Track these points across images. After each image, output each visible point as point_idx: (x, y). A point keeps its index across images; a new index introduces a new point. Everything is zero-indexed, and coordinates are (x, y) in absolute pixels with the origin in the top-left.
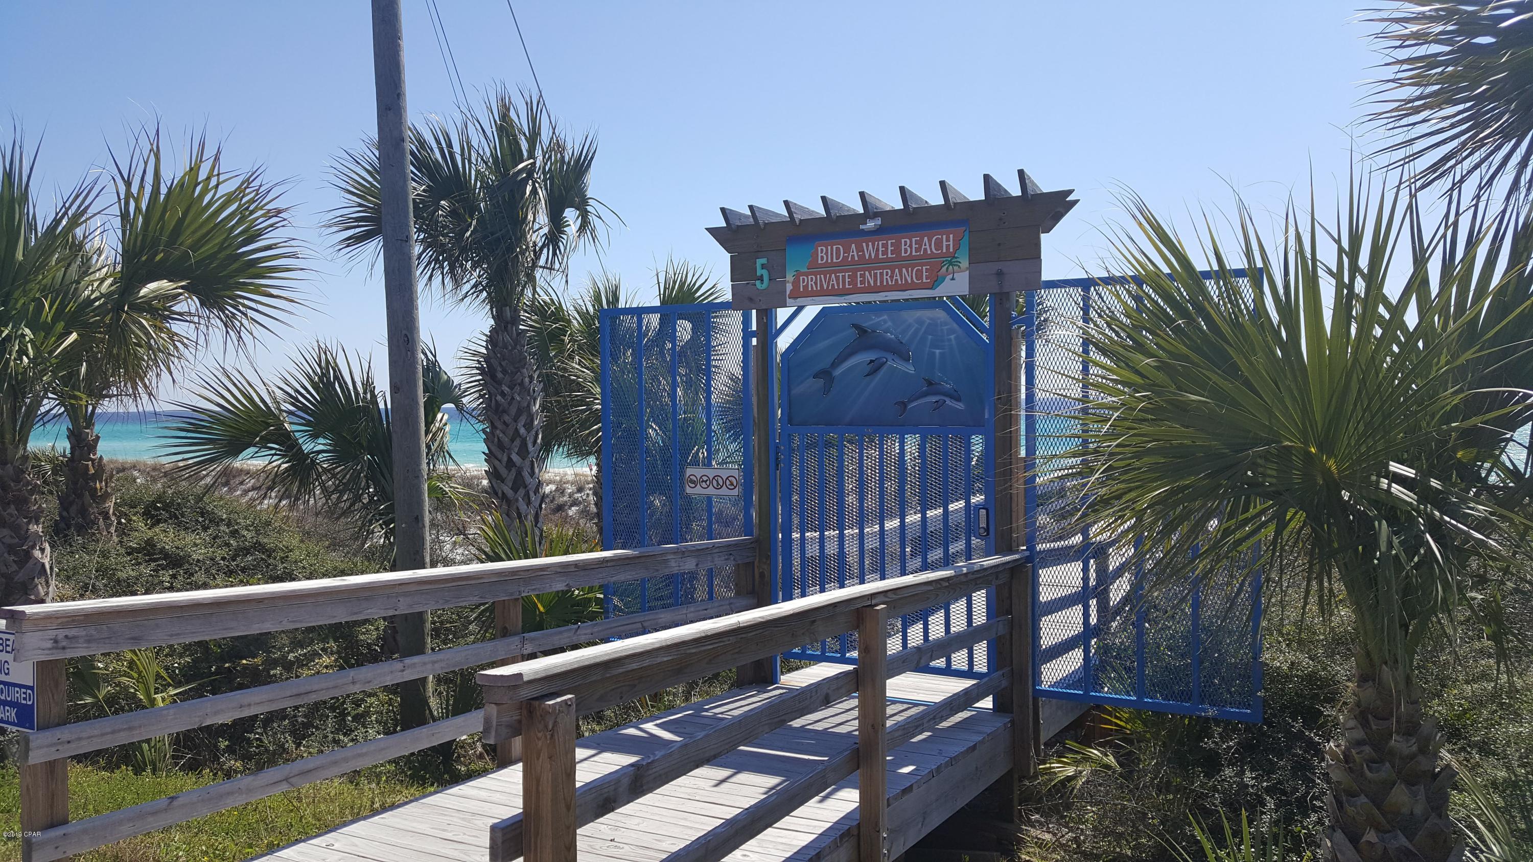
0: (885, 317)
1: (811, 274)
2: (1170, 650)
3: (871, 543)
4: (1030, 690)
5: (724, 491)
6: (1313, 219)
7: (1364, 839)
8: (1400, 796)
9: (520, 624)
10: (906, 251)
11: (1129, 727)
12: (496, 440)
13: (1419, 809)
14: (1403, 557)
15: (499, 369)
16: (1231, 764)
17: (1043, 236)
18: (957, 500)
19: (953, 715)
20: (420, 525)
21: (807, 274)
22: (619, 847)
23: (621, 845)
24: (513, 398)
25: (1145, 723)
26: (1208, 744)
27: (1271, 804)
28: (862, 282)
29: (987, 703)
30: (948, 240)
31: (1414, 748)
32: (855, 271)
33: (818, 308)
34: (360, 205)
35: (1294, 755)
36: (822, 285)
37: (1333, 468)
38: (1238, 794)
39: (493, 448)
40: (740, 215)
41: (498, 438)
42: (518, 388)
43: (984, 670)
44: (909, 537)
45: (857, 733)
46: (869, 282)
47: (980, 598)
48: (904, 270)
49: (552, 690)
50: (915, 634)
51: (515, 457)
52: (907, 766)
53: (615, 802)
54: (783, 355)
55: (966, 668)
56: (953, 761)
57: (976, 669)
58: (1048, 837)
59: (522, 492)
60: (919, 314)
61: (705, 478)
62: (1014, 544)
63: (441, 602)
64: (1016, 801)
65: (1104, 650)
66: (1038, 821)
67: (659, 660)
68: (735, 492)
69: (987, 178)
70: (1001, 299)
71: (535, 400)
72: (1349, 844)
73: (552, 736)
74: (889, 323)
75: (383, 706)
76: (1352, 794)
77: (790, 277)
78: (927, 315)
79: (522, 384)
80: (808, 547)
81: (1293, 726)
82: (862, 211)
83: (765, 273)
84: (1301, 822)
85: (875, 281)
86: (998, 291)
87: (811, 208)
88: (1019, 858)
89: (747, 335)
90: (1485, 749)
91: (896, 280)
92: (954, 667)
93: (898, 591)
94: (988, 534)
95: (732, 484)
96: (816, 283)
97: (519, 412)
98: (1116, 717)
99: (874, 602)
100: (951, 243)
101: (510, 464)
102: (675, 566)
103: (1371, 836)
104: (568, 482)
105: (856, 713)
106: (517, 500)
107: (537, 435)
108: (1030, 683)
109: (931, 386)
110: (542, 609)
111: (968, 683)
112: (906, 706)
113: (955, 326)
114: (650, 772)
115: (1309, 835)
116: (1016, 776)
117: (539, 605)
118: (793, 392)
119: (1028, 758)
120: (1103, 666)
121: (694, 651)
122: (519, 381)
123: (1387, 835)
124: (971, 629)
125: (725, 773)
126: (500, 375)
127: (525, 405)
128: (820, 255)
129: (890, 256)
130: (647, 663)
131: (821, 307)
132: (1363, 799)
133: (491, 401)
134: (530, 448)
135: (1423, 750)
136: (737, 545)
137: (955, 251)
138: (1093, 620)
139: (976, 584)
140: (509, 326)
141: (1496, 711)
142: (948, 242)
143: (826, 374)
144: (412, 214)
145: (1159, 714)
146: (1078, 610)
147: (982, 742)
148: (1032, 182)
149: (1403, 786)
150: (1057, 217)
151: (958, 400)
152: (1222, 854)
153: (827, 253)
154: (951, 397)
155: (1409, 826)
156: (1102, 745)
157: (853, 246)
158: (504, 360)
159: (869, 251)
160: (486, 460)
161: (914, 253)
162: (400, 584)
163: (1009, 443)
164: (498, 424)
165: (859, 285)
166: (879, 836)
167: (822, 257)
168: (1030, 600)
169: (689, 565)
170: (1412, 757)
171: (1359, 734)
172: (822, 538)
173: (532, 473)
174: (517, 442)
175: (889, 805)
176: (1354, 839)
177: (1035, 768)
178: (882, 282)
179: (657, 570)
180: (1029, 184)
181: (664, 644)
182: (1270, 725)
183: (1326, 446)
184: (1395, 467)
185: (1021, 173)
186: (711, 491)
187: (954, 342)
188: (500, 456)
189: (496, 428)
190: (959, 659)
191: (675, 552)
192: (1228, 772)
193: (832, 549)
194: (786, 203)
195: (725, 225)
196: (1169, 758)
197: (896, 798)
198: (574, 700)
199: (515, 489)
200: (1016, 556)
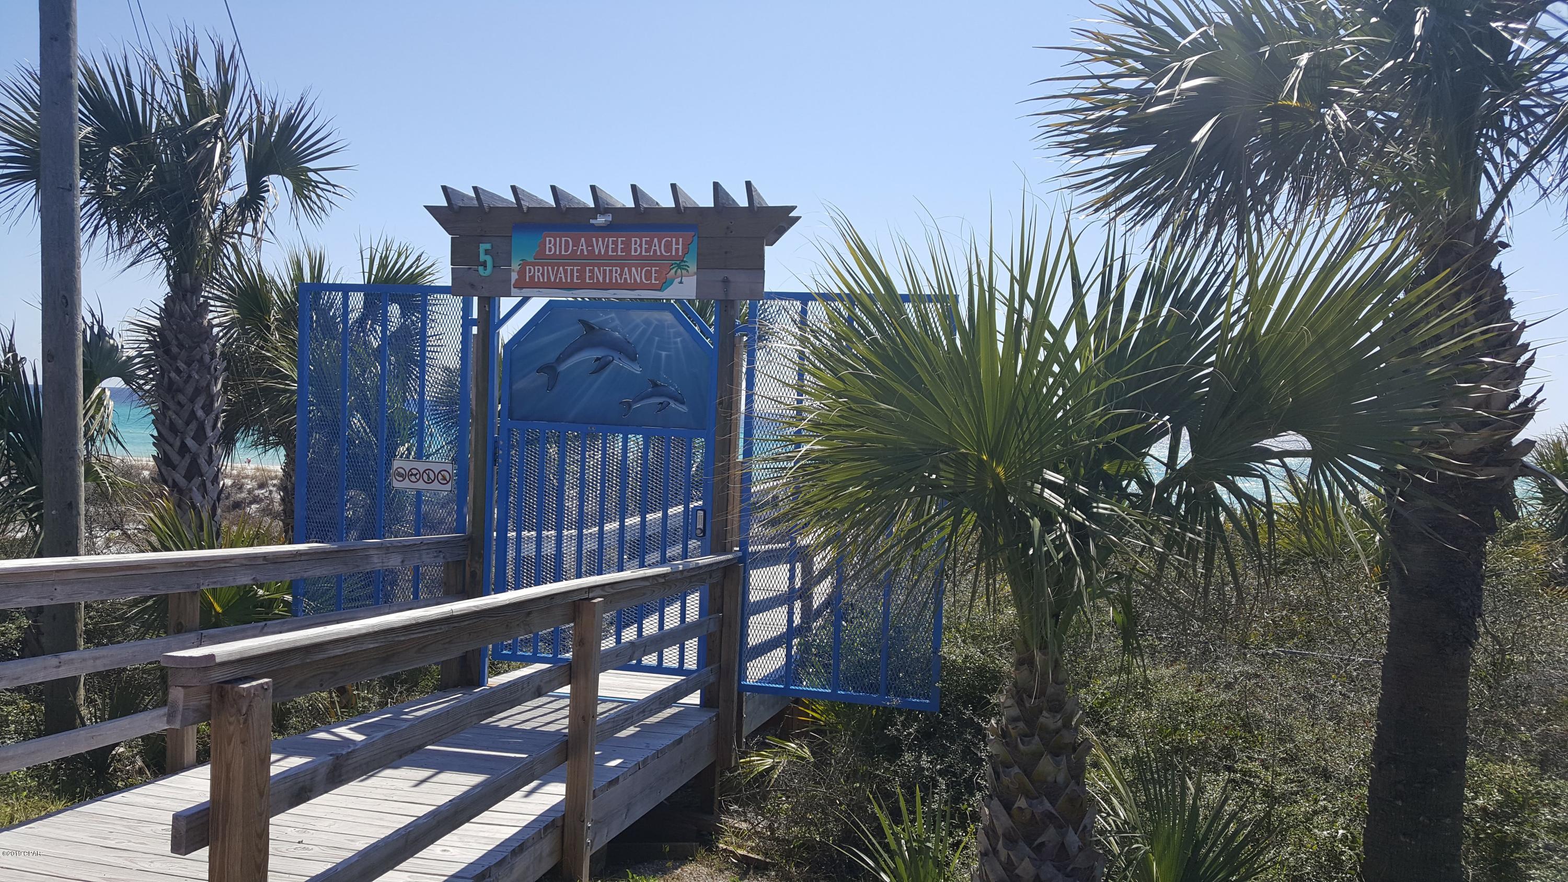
0: (613, 315)
1: (538, 264)
2: (863, 646)
3: (590, 545)
4: (736, 685)
5: (435, 485)
6: (991, 251)
7: (1016, 806)
8: (1046, 765)
9: (198, 620)
10: (636, 250)
11: (823, 719)
12: (168, 421)
13: (1061, 778)
14: (1053, 552)
15: (174, 342)
16: (910, 749)
17: (767, 248)
18: (677, 505)
19: (660, 712)
20: (74, 513)
21: (534, 264)
22: (308, 849)
23: (311, 847)
24: (190, 376)
25: (837, 716)
26: (892, 731)
27: (942, 783)
28: (591, 278)
29: (694, 699)
30: (677, 244)
31: (1060, 723)
32: (584, 266)
33: (545, 301)
34: (11, 143)
35: (965, 740)
36: (549, 277)
37: (1002, 473)
38: (916, 778)
39: (164, 432)
40: (463, 196)
41: (170, 420)
42: (196, 365)
43: (694, 667)
44: (628, 538)
45: (567, 731)
46: (597, 278)
47: (693, 601)
48: (633, 269)
49: (246, 674)
50: (629, 634)
51: (190, 442)
52: (614, 759)
53: (311, 791)
54: (505, 347)
55: (677, 665)
56: (659, 754)
57: (686, 666)
58: (744, 826)
59: (197, 481)
60: (646, 314)
61: (414, 472)
62: (728, 546)
63: (105, 592)
64: (717, 792)
65: (805, 648)
66: (736, 811)
67: (365, 647)
68: (448, 487)
69: (716, 186)
70: (727, 307)
71: (216, 379)
72: (1004, 812)
73: (246, 721)
74: (617, 322)
75: (23, 715)
76: (1007, 766)
77: (515, 266)
78: (655, 316)
79: (201, 360)
80: (524, 546)
81: (964, 714)
82: (592, 205)
83: (489, 259)
84: (968, 800)
85: (604, 278)
86: (724, 298)
87: (540, 197)
88: (717, 847)
89: (467, 323)
90: (1121, 733)
91: (626, 279)
92: (665, 665)
93: (616, 586)
94: (704, 535)
95: (444, 478)
96: (543, 275)
97: (197, 392)
98: (813, 710)
99: (591, 595)
100: (680, 247)
101: (184, 449)
102: (377, 562)
103: (1022, 803)
104: (247, 477)
105: (566, 712)
106: (191, 490)
107: (217, 418)
108: (736, 678)
109: (656, 388)
110: (219, 609)
111: (677, 679)
112: (616, 704)
113: (682, 329)
114: (350, 761)
115: (974, 813)
116: (718, 769)
117: (215, 605)
118: (514, 387)
119: (730, 750)
120: (803, 663)
121: (403, 638)
122: (198, 357)
123: (1035, 801)
124: (684, 625)
125: (426, 773)
126: (175, 350)
127: (205, 384)
128: (548, 246)
129: (619, 253)
130: (351, 649)
131: (547, 299)
132: (1016, 770)
133: (163, 377)
134: (210, 434)
135: (1067, 725)
136: (447, 542)
137: (685, 254)
138: (797, 620)
139: (691, 582)
140: (189, 295)
141: (1132, 699)
142: (678, 246)
143: (550, 369)
144: (77, 161)
145: (850, 705)
146: (784, 609)
147: (688, 735)
148: (759, 195)
149: (1048, 757)
150: (781, 231)
151: (683, 403)
152: (898, 829)
153: (555, 244)
154: (676, 400)
155: (1052, 792)
156: (798, 736)
157: (583, 239)
158: (180, 333)
159: (599, 246)
160: (154, 444)
161: (643, 253)
162: (57, 571)
163: (728, 447)
164: (170, 404)
165: (587, 281)
166: (583, 827)
167: (550, 248)
168: (740, 599)
169: (394, 561)
170: (1057, 731)
171: (1015, 712)
172: (539, 538)
173: (210, 461)
174: (193, 426)
175: (594, 797)
176: (1008, 806)
177: (736, 762)
178: (611, 279)
179: (358, 566)
180: (755, 197)
181: (371, 630)
182: (945, 715)
183: (997, 454)
184: (1050, 475)
185: (748, 184)
186: (421, 485)
187: (680, 345)
188: (171, 440)
189: (169, 409)
190: (671, 656)
191: (378, 547)
192: (908, 757)
193: (549, 549)
194: (514, 189)
195: (446, 205)
196: (858, 747)
197: (602, 789)
198: (271, 684)
199: (189, 477)
200: (730, 556)
